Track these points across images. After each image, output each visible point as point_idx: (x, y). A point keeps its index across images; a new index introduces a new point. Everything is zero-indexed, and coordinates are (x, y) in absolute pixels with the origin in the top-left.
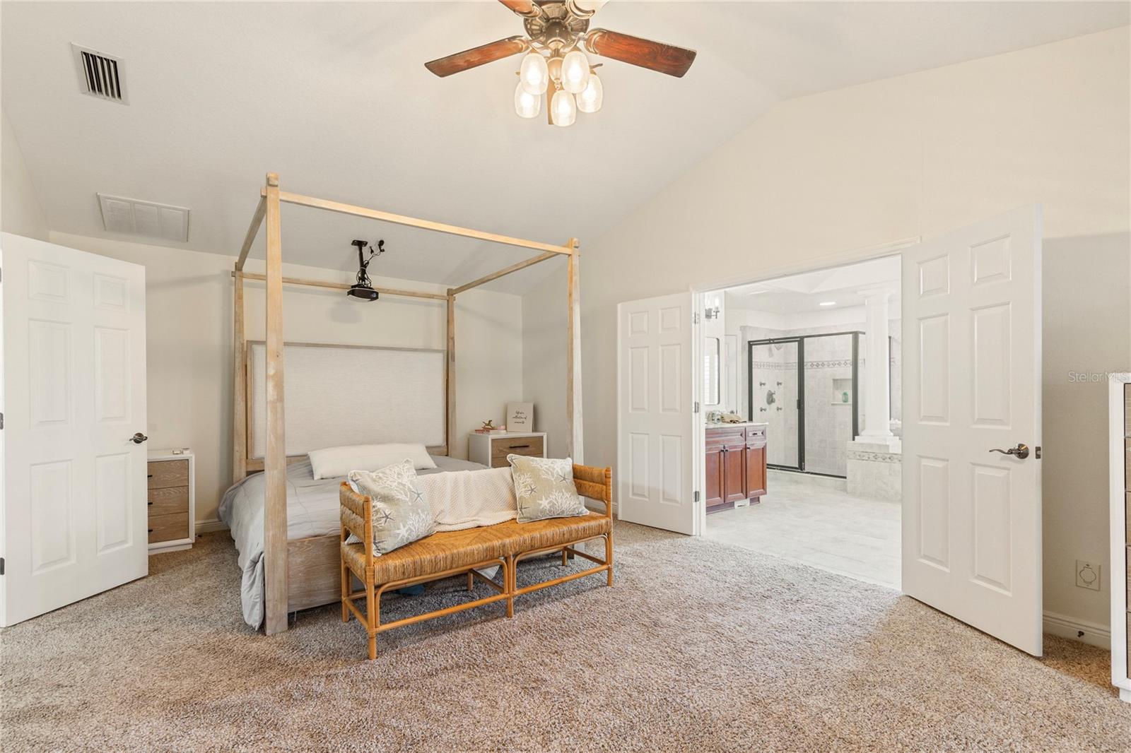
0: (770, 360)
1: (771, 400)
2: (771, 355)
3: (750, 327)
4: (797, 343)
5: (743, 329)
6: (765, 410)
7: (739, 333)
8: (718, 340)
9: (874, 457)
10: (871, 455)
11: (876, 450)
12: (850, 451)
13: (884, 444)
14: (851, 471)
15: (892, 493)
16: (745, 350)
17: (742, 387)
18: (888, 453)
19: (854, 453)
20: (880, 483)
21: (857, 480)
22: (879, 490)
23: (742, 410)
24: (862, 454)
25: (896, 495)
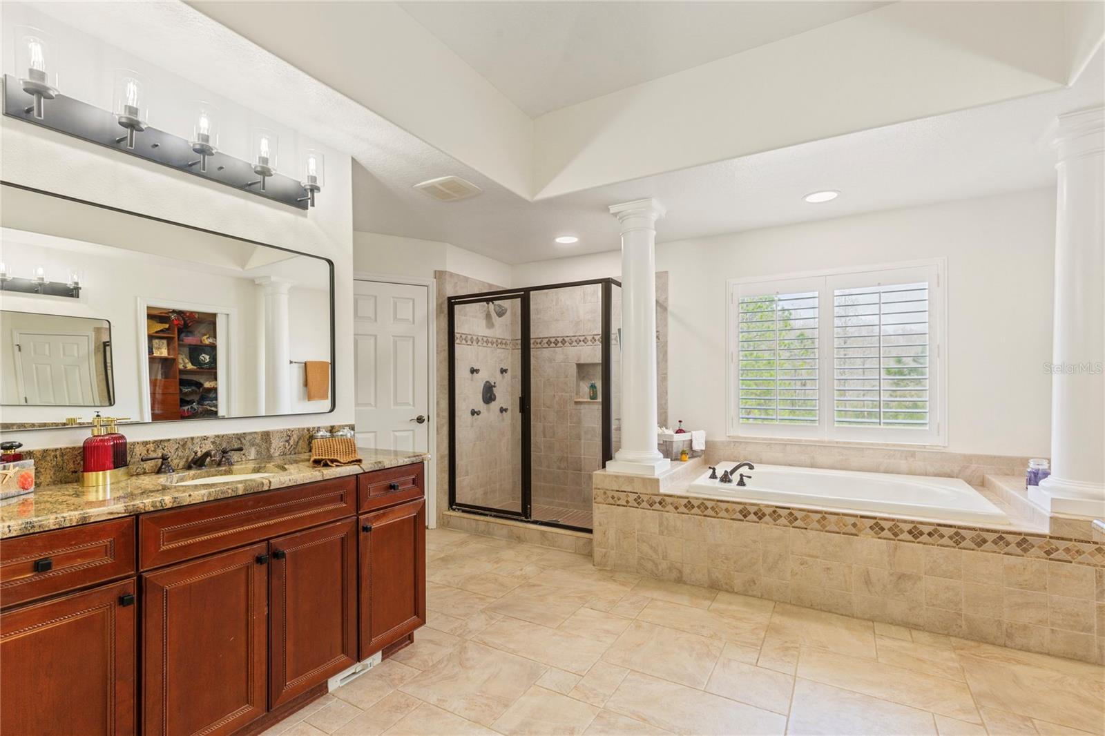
0: (488, 333)
1: (489, 394)
2: (490, 324)
3: (452, 275)
4: (519, 300)
5: (440, 275)
6: (478, 413)
7: (432, 282)
9: (635, 500)
10: (632, 497)
11: (639, 488)
12: (599, 489)
13: (652, 477)
14: (600, 525)
15: (664, 565)
16: (443, 312)
17: (437, 376)
18: (657, 493)
19: (605, 493)
20: (645, 548)
21: (609, 541)
22: (643, 561)
23: (438, 415)
24: (616, 494)
25: (670, 569)
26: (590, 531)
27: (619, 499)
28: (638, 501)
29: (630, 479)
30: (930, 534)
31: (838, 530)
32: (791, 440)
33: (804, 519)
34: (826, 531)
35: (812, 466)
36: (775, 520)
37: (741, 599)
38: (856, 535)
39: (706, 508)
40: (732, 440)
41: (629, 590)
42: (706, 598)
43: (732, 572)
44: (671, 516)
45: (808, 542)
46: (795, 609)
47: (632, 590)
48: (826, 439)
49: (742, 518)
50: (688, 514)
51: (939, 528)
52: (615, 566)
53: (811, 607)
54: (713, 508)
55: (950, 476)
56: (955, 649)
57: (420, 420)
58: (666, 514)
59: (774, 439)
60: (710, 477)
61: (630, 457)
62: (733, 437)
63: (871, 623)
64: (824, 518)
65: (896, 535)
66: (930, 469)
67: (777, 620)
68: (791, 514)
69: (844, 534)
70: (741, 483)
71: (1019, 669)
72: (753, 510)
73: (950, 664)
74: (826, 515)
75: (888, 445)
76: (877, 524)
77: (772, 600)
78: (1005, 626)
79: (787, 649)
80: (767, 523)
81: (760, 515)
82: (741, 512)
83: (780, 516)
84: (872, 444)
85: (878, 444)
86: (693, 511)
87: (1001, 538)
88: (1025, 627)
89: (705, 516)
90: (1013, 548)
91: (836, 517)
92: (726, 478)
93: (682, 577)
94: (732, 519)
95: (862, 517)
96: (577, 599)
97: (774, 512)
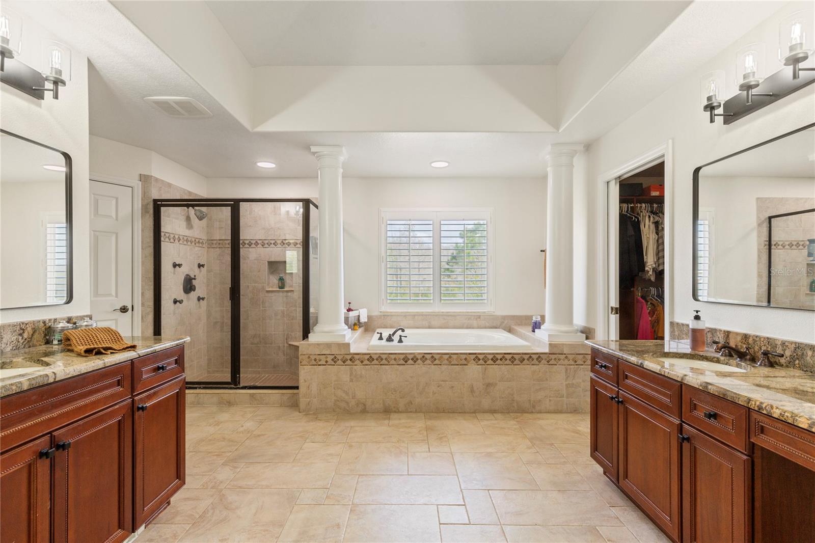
0: (188, 233)
1: (189, 286)
2: (189, 225)
3: (157, 180)
4: (229, 208)
5: (145, 179)
6: (181, 302)
7: (138, 185)
8: (67, 157)
9: (333, 360)
10: (330, 358)
11: (335, 351)
12: (304, 355)
13: (344, 342)
14: (305, 381)
15: (353, 403)
16: (148, 212)
17: (142, 269)
18: (348, 353)
19: (309, 357)
20: (340, 393)
21: (313, 392)
22: (338, 402)
23: (143, 305)
24: (318, 357)
25: (357, 405)
26: (297, 388)
27: (320, 360)
28: (335, 360)
29: (328, 345)
30: (501, 359)
31: (457, 363)
32: (417, 312)
33: (439, 359)
34: (452, 365)
35: (430, 327)
36: (423, 362)
37: (404, 415)
38: (467, 365)
39: (382, 359)
40: (382, 314)
41: (333, 424)
42: (385, 419)
43: (398, 399)
44: (358, 368)
45: (442, 373)
46: (435, 415)
47: (335, 424)
48: (437, 310)
49: (404, 363)
50: (370, 365)
51: (505, 355)
52: (317, 409)
53: (444, 412)
54: (386, 359)
55: (496, 328)
56: (514, 419)
57: (124, 310)
58: (355, 367)
59: (408, 312)
60: (379, 339)
61: (326, 329)
62: (384, 312)
63: (474, 414)
64: (450, 357)
65: (485, 362)
66: (487, 325)
67: (429, 423)
68: (432, 357)
69: (461, 365)
70: (400, 341)
71: (541, 422)
72: (410, 357)
73: (515, 427)
74: (452, 355)
75: (468, 312)
76: (477, 357)
77: (422, 412)
78: (532, 402)
79: (441, 438)
80: (419, 364)
81: (415, 360)
82: (403, 359)
83: (426, 359)
84: (460, 312)
85: (463, 312)
86: (373, 363)
87: (530, 357)
88: (540, 401)
89: (381, 365)
90: (535, 361)
91: (457, 355)
92: (390, 339)
93: (365, 408)
94: (398, 365)
95: (470, 354)
96: (298, 438)
97: (423, 357)
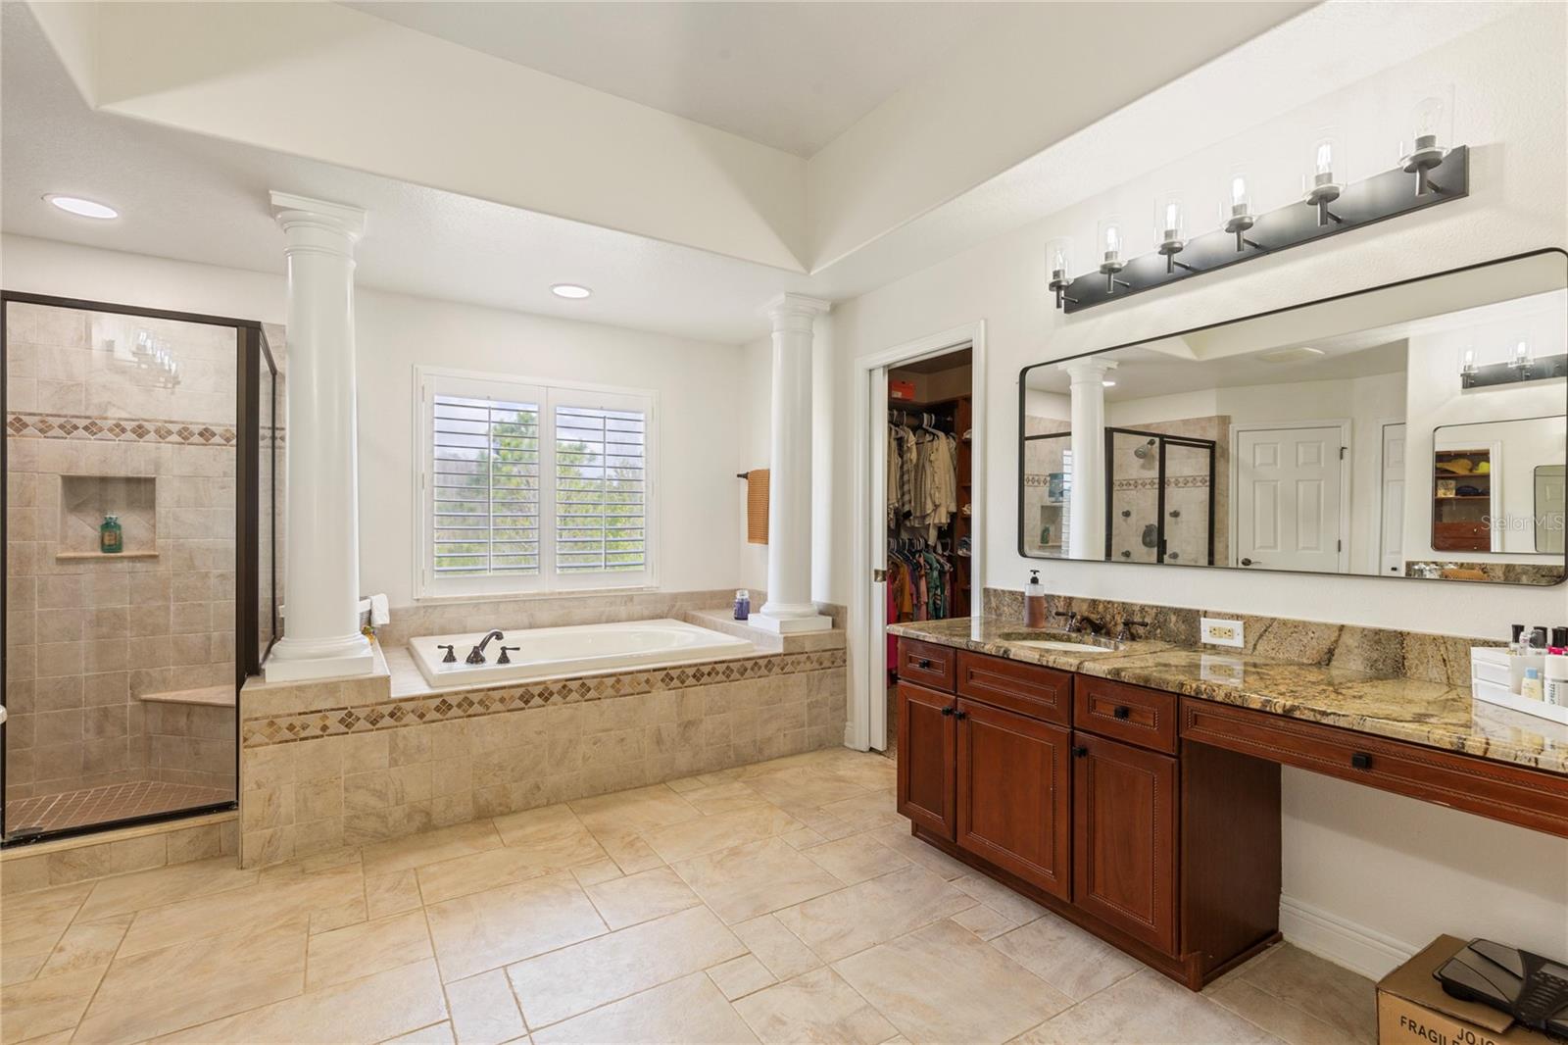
9: (342, 721)
10: (333, 720)
11: (348, 699)
12: (256, 719)
13: (371, 676)
14: (259, 786)
15: (398, 813)
18: (385, 700)
19: (272, 724)
20: (361, 798)
21: (281, 809)
22: (357, 821)
24: (297, 721)
25: (409, 817)
26: (230, 806)
27: (305, 727)
28: (348, 721)
29: (330, 688)
30: (709, 674)
31: (632, 691)
32: (505, 596)
33: (597, 688)
34: (621, 696)
36: (564, 698)
37: (526, 816)
38: (649, 692)
39: (471, 704)
40: (420, 604)
43: (508, 786)
44: (413, 732)
45: (602, 714)
46: (590, 801)
48: (547, 589)
49: (523, 705)
50: (442, 720)
51: (716, 666)
52: (294, 851)
53: (605, 792)
54: (481, 702)
56: (737, 778)
58: (403, 731)
59: (484, 597)
60: (445, 661)
61: (313, 650)
62: (426, 600)
63: (663, 785)
64: (618, 681)
65: (683, 682)
66: (646, 613)
68: (583, 685)
69: (638, 694)
70: (504, 659)
72: (536, 690)
74: (621, 677)
76: (667, 675)
77: (561, 802)
78: (758, 744)
80: (555, 704)
81: (546, 695)
82: (521, 698)
83: (571, 691)
85: (600, 591)
86: (450, 714)
87: (756, 663)
88: (770, 739)
89: (470, 716)
90: (763, 671)
91: (630, 676)
92: (476, 657)
93: (430, 821)
94: (508, 711)
95: (655, 670)
97: (564, 687)
